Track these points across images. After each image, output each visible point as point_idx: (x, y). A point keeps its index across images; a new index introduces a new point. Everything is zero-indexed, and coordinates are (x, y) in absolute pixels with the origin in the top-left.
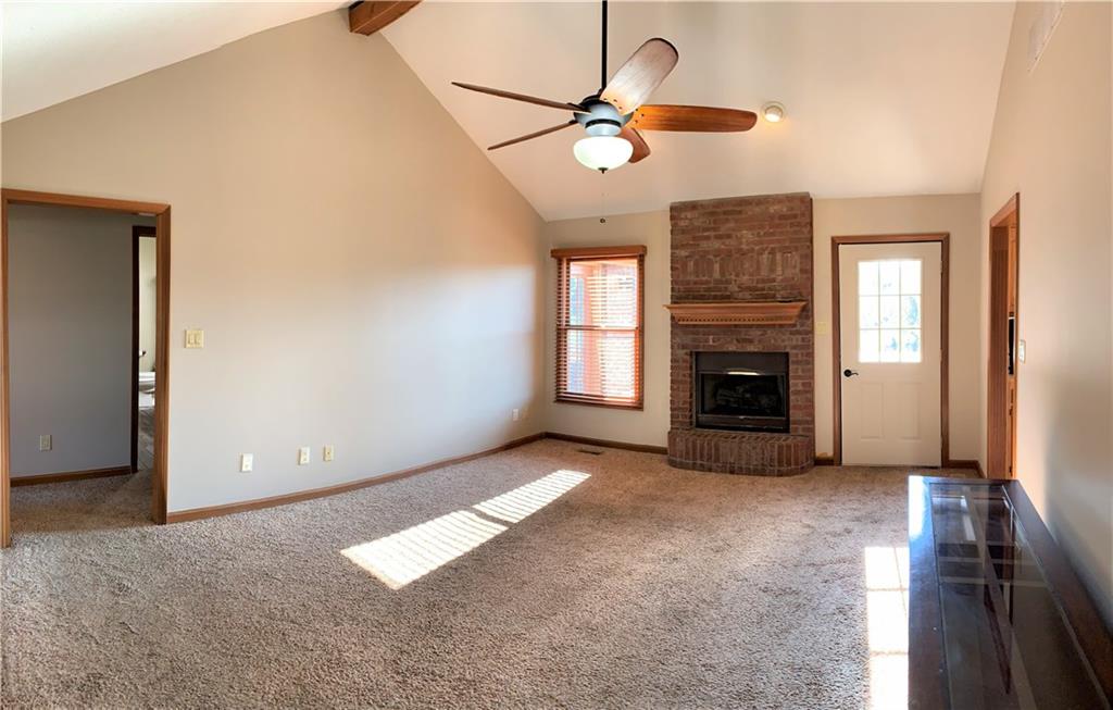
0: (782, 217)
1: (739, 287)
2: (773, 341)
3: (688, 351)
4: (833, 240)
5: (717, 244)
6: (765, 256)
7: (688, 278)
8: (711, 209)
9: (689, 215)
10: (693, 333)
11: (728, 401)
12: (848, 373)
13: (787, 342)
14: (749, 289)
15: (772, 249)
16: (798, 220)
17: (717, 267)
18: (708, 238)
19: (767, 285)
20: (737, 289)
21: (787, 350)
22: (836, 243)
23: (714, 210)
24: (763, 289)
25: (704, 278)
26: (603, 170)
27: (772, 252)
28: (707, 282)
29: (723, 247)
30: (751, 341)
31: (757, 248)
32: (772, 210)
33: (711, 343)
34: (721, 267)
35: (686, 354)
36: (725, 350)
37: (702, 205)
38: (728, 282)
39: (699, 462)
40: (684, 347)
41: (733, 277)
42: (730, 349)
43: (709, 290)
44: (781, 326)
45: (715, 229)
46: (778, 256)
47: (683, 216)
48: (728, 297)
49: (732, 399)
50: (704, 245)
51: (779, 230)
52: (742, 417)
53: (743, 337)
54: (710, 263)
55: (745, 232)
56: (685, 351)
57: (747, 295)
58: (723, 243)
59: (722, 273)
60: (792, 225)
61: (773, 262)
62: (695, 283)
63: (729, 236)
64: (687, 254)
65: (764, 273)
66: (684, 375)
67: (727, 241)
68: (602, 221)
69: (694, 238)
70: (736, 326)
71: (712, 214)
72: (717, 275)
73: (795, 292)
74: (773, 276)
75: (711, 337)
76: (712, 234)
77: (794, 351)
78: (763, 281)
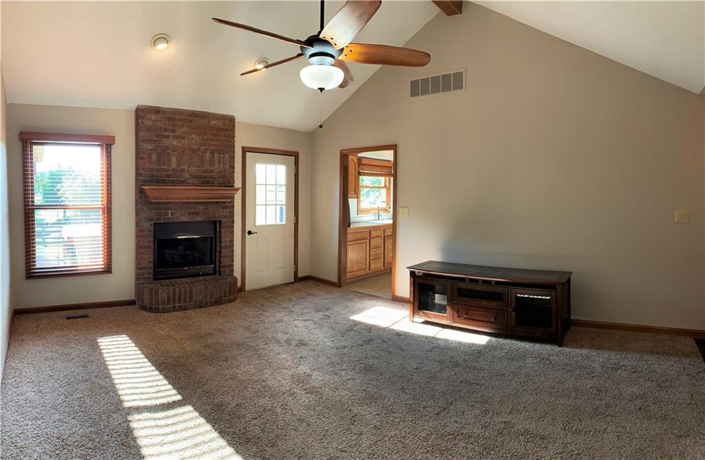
0: (218, 129)
1: (190, 175)
2: (211, 213)
3: (152, 223)
4: (243, 148)
5: (175, 143)
6: (208, 154)
7: (152, 166)
8: (169, 116)
9: (153, 117)
10: (156, 209)
11: (173, 258)
12: (250, 233)
13: (220, 214)
14: (197, 177)
15: (213, 150)
16: (228, 133)
17: (174, 159)
18: (168, 137)
19: (208, 175)
20: (189, 176)
21: (221, 219)
22: (245, 150)
23: (173, 116)
24: (206, 178)
25: (165, 167)
26: (322, 89)
27: (212, 153)
28: (167, 170)
29: (179, 144)
30: (197, 214)
31: (202, 148)
32: (212, 123)
33: (170, 216)
34: (177, 159)
35: (151, 225)
36: (180, 220)
37: (164, 112)
38: (183, 171)
39: (177, 305)
40: (150, 220)
41: (185, 167)
42: (184, 220)
43: (168, 176)
44: (217, 203)
45: (174, 131)
46: (216, 156)
47: (149, 117)
48: (183, 182)
49: (176, 256)
50: (165, 142)
51: (217, 138)
52: (185, 268)
53: (193, 211)
54: (169, 155)
55: (194, 136)
56: (150, 223)
57: (196, 181)
58: (180, 142)
59: (179, 164)
60: (225, 136)
61: (212, 158)
62: (158, 170)
63: (184, 138)
64: (152, 147)
65: (207, 166)
66: (149, 242)
67: (183, 142)
68: (321, 126)
69: (158, 136)
70: (187, 203)
71: (170, 119)
72: (174, 165)
73: (226, 180)
74: (212, 169)
75: (170, 211)
76: (171, 134)
77: (225, 220)
78: (206, 172)
